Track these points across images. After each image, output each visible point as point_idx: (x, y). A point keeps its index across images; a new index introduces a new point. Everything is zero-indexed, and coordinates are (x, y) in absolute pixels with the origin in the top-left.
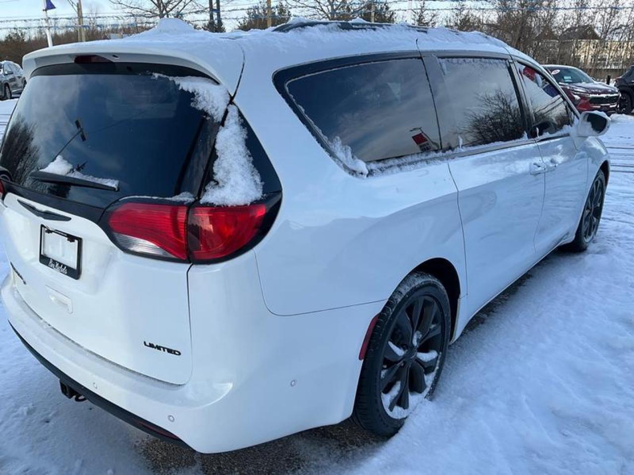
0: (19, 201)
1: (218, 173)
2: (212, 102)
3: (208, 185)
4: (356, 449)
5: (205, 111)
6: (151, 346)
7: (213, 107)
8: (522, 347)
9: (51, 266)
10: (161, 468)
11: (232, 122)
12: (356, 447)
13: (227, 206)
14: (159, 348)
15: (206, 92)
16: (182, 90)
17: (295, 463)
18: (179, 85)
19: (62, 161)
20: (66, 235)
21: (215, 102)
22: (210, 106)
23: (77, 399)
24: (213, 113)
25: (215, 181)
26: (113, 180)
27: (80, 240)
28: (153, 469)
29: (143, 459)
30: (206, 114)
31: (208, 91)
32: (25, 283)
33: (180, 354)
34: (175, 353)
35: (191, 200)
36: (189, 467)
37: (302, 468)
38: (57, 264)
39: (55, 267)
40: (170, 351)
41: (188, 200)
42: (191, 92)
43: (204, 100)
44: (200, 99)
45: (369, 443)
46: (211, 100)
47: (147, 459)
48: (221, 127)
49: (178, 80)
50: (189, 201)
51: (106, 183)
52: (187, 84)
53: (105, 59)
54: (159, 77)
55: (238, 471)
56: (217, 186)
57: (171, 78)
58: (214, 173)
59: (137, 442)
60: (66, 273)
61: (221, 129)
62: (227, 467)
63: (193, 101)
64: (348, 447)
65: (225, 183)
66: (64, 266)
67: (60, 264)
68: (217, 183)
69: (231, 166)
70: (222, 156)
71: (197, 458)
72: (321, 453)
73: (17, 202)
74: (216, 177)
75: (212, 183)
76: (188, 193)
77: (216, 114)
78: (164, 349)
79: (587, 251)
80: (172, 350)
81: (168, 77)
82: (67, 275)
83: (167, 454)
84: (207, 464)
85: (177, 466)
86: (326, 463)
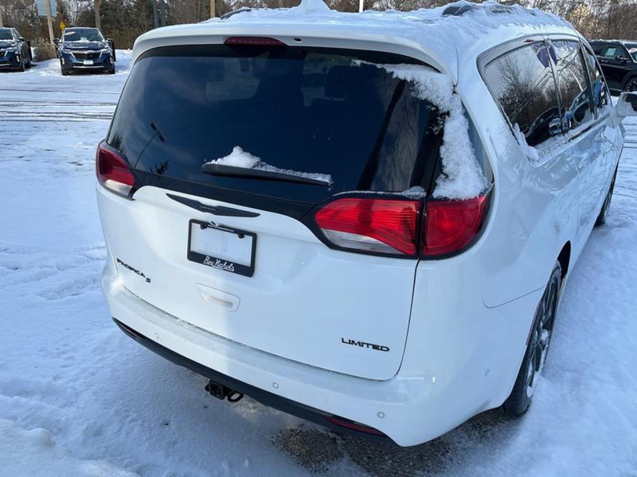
0: (168, 195)
1: (448, 166)
2: (437, 91)
3: (439, 178)
4: (491, 429)
5: (429, 101)
6: (352, 342)
7: (438, 97)
8: (596, 320)
9: (208, 263)
10: (311, 463)
11: (457, 113)
12: (490, 427)
13: (461, 200)
14: (361, 344)
15: (428, 81)
16: (397, 78)
17: (441, 447)
18: (392, 73)
19: (241, 153)
20: (233, 231)
21: (441, 91)
22: (434, 96)
23: (230, 400)
24: (438, 103)
25: (445, 174)
26: (324, 174)
27: (254, 236)
28: (303, 464)
29: (288, 455)
30: (431, 104)
31: (432, 79)
32: (148, 280)
33: (388, 349)
34: (381, 349)
35: (424, 194)
36: (338, 459)
37: (450, 451)
38: (218, 262)
39: (214, 265)
40: (375, 347)
41: (419, 195)
42: (409, 81)
43: (426, 89)
44: (422, 88)
45: (501, 422)
46: (435, 89)
47: (291, 454)
48: (447, 117)
49: (389, 68)
50: (421, 196)
51: (315, 177)
52: (402, 72)
53: (278, 41)
54: (362, 64)
55: (389, 459)
56: (447, 179)
57: (379, 66)
58: (443, 166)
59: (273, 437)
60: (233, 270)
61: (448, 120)
62: (377, 456)
63: (413, 90)
64: (483, 428)
65: (456, 176)
66: (229, 263)
67: (223, 261)
68: (447, 176)
69: (460, 159)
70: (451, 148)
71: (341, 449)
72: (462, 435)
73: (167, 196)
74: (446, 170)
75: (442, 176)
76: (419, 188)
77: (441, 103)
78: (368, 345)
79: (605, 225)
80: (378, 346)
81: (375, 64)
82: (235, 272)
83: (309, 447)
84: (355, 454)
85: (326, 459)
86: (471, 444)
